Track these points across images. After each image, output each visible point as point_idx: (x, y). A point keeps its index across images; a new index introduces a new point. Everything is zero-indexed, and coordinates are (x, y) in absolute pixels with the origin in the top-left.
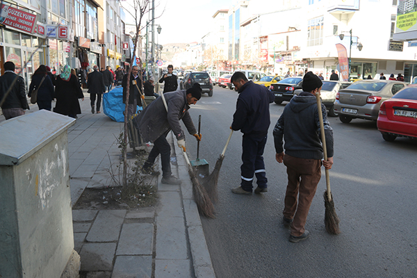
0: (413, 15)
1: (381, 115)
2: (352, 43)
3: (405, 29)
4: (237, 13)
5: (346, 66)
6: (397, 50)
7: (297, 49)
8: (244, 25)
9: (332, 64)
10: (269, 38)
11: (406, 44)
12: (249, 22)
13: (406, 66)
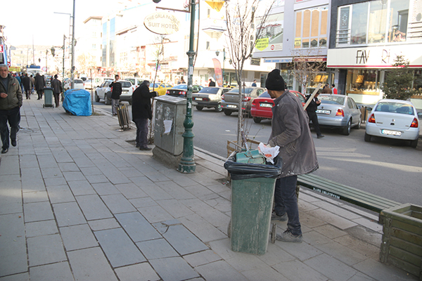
0: (265, 40)
1: (253, 107)
2: (225, 58)
3: (261, 50)
4: (113, 21)
5: (221, 76)
6: (256, 64)
7: (173, 59)
8: (119, 34)
9: (206, 73)
10: (146, 48)
11: (262, 60)
12: (126, 32)
13: (262, 75)
